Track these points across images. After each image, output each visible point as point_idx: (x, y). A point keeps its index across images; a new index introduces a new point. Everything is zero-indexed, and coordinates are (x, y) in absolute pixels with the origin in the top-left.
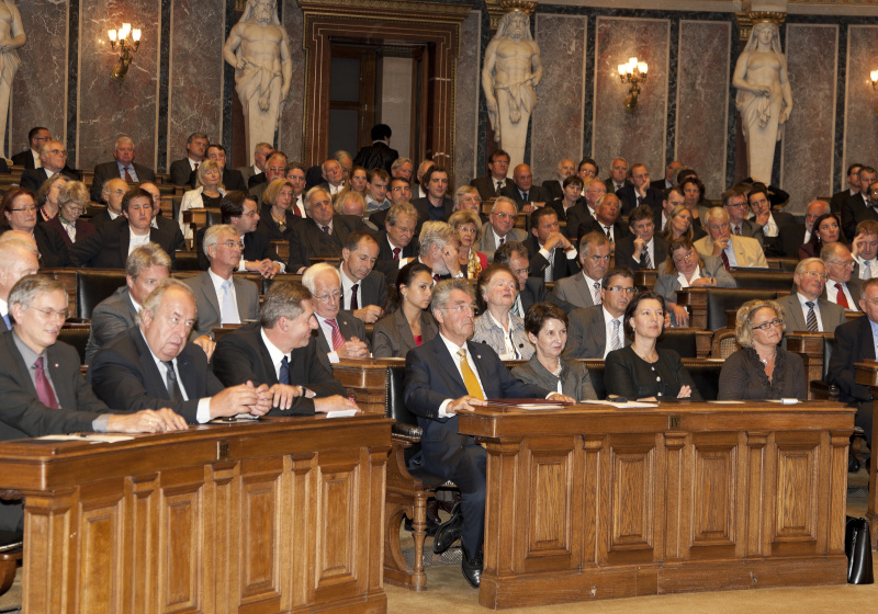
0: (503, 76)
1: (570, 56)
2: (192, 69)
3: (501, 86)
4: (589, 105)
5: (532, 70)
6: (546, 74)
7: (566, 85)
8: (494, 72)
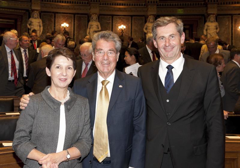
0: (208, 31)
1: (227, 26)
2: (137, 34)
3: (208, 33)
4: (232, 37)
5: (217, 29)
6: (220, 30)
7: (226, 32)
8: (207, 30)
